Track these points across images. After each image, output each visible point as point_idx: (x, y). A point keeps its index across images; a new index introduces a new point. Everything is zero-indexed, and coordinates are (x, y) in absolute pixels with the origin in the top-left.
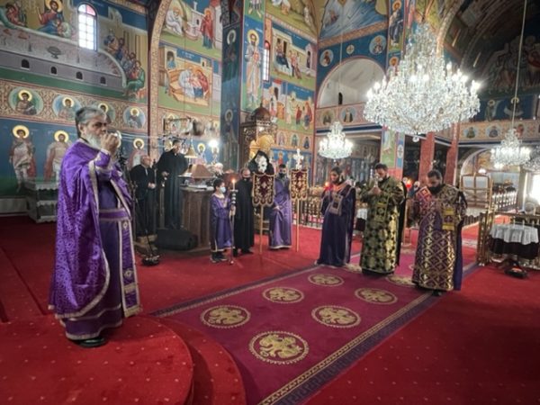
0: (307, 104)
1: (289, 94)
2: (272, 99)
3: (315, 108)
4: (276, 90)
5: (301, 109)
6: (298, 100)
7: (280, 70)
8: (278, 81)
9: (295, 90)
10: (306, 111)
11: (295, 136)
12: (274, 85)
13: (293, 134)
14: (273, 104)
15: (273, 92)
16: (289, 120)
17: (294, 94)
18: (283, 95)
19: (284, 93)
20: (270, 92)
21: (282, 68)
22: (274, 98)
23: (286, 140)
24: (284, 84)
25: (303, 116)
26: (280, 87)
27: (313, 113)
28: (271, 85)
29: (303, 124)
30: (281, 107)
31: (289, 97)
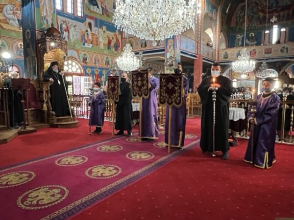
0: (115, 35)
1: (100, 27)
2: (87, 31)
3: (122, 38)
4: (90, 24)
5: (111, 39)
6: (108, 32)
7: (92, 9)
8: (91, 18)
9: (105, 25)
10: (115, 40)
11: (107, 58)
12: (88, 20)
13: (106, 56)
14: (88, 35)
15: (87, 25)
16: (102, 46)
17: (104, 28)
18: (96, 28)
19: (96, 26)
20: (85, 25)
21: (93, 8)
22: (89, 30)
23: (100, 61)
24: (96, 20)
25: (113, 44)
26: (93, 22)
27: (120, 42)
28: (85, 20)
29: (113, 49)
30: (95, 37)
31: (100, 30)
